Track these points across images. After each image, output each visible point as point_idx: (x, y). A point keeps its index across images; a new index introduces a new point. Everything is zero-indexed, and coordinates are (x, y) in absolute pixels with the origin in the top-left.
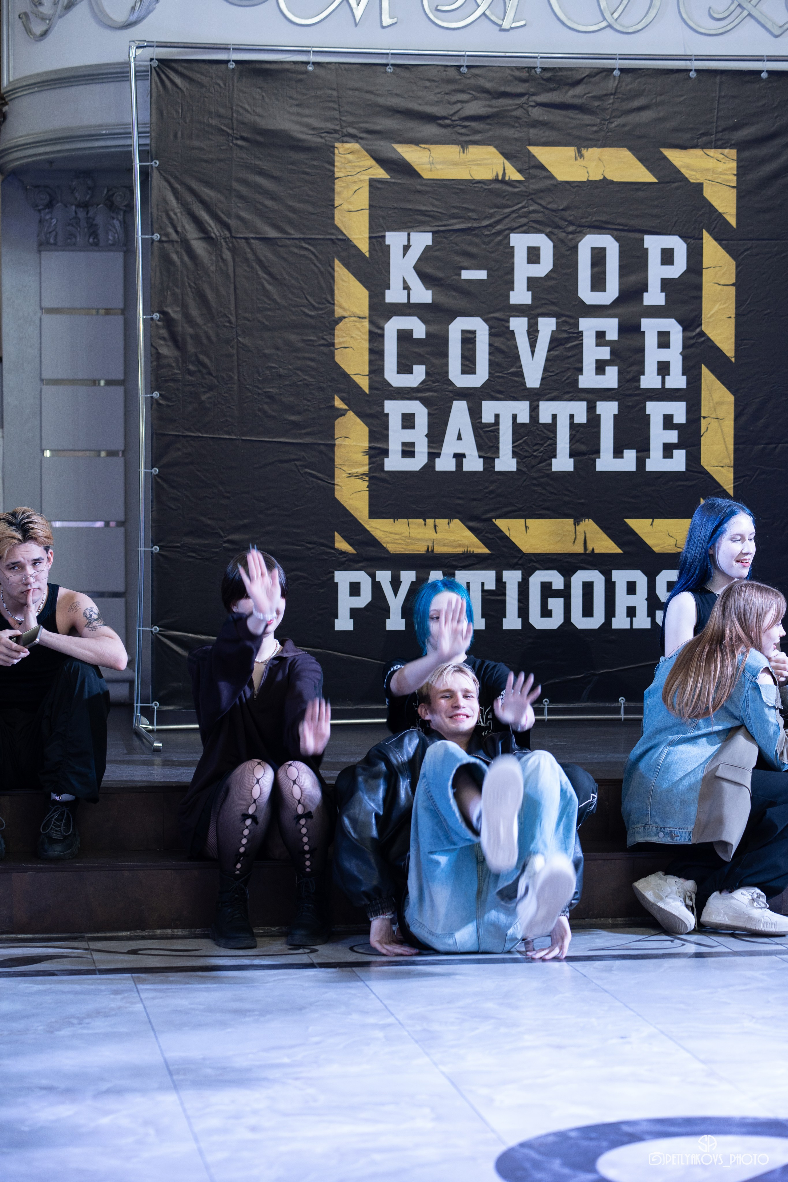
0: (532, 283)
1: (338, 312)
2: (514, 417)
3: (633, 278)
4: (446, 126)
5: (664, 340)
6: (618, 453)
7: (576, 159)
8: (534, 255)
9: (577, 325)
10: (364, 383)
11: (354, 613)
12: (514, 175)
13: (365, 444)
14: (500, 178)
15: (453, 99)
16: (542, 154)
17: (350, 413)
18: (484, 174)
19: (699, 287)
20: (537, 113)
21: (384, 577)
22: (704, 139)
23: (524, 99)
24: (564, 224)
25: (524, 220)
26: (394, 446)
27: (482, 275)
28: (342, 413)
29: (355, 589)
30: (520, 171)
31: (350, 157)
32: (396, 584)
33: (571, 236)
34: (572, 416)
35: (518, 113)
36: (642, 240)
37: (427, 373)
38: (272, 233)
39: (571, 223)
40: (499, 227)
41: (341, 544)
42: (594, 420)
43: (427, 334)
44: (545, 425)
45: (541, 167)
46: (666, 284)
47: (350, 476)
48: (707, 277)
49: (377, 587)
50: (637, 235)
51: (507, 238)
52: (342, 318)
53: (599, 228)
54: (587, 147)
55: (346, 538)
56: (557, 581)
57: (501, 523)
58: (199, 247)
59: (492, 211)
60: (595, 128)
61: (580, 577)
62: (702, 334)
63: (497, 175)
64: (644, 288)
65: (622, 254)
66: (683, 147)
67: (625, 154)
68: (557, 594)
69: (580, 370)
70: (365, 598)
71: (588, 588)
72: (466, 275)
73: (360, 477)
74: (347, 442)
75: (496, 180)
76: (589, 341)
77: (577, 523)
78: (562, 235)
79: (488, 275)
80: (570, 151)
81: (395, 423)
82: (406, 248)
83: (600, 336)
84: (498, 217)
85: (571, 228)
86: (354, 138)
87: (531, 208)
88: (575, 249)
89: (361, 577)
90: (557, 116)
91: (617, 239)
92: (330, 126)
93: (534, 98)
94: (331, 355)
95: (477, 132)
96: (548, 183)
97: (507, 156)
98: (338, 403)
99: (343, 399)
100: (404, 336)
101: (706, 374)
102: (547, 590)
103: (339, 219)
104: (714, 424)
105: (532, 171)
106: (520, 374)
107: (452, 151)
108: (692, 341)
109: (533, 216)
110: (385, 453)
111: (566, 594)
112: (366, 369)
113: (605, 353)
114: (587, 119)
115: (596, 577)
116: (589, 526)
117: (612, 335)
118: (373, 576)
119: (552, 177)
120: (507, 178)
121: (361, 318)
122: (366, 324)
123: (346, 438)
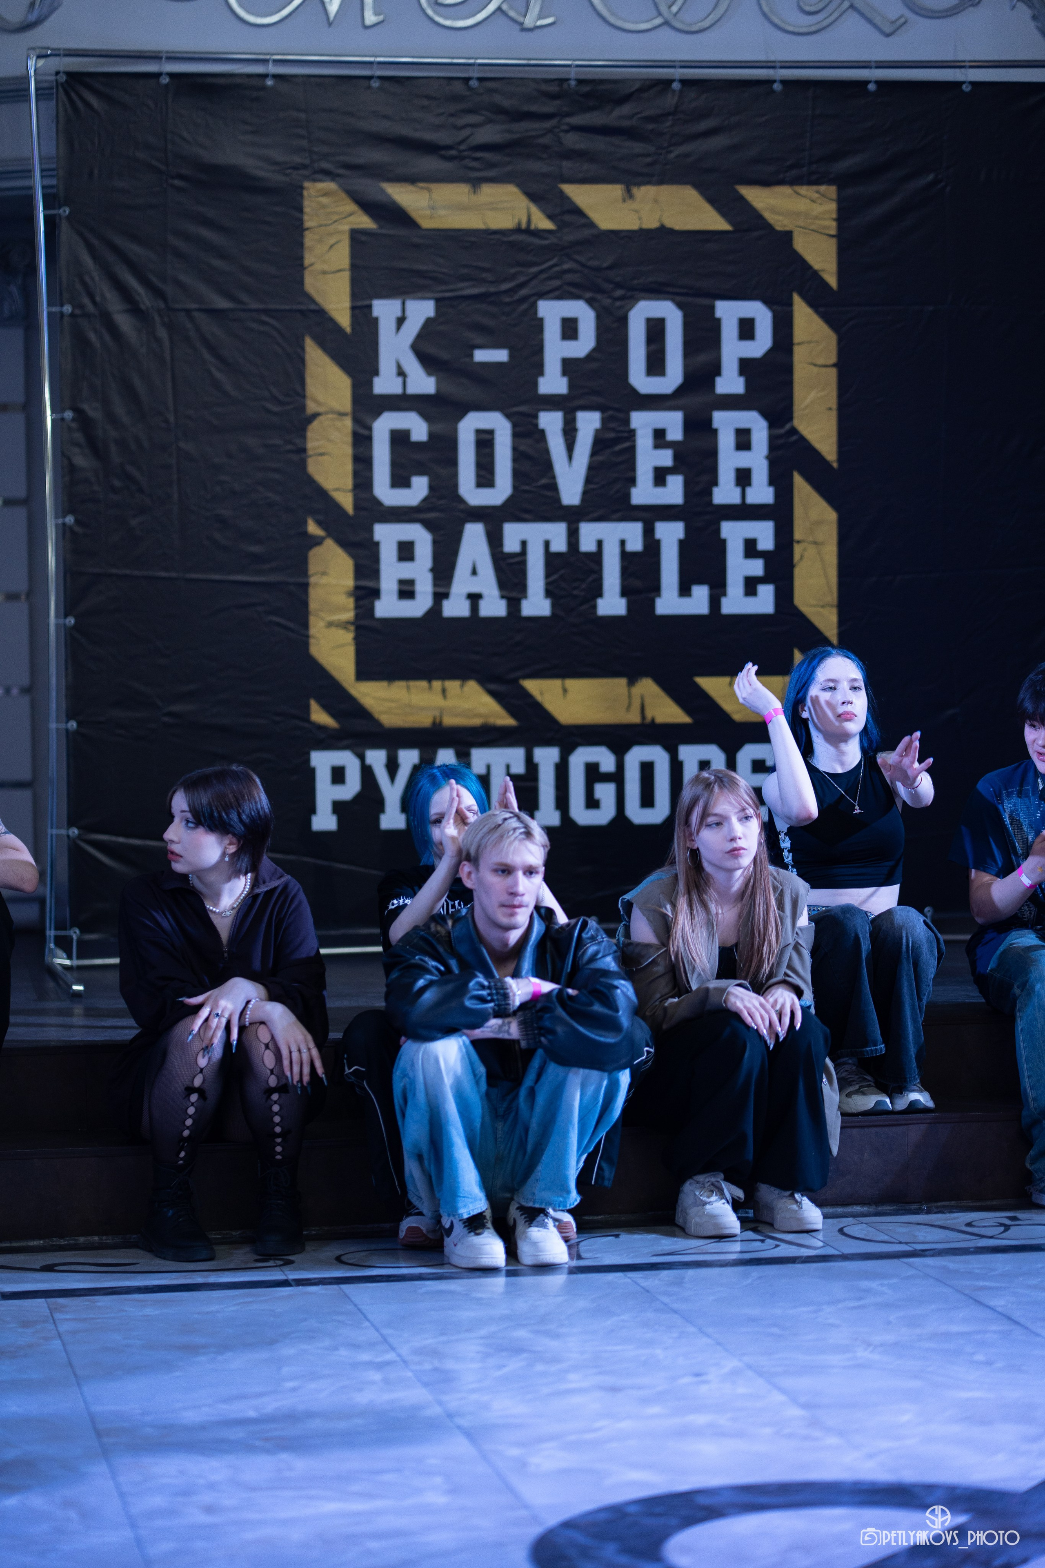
0: (569, 366)
1: (311, 407)
2: (547, 544)
3: (702, 358)
4: (451, 158)
5: (743, 440)
6: (685, 590)
7: (624, 200)
8: (570, 329)
9: (627, 421)
10: (346, 501)
11: (338, 807)
12: (543, 223)
13: (349, 582)
14: (524, 226)
15: (461, 122)
16: (579, 194)
17: (329, 543)
18: (502, 221)
19: (788, 369)
20: (571, 140)
22: (794, 173)
23: (554, 122)
24: (609, 287)
25: (556, 283)
26: (388, 584)
27: (501, 355)
28: (317, 542)
29: (338, 775)
30: (550, 217)
31: (324, 200)
32: (392, 767)
33: (618, 304)
34: (623, 543)
35: (547, 140)
36: (712, 308)
37: (431, 488)
38: (223, 304)
39: (619, 286)
40: (523, 292)
41: (320, 716)
42: (652, 546)
43: (431, 435)
44: (588, 555)
45: (578, 212)
46: (746, 366)
47: (330, 624)
48: (800, 355)
49: (367, 773)
50: (706, 301)
51: (534, 306)
52: (316, 415)
53: (656, 292)
54: (639, 184)
55: (327, 708)
56: (606, 760)
57: (532, 686)
58: (124, 322)
59: (513, 271)
60: (649, 160)
61: (636, 756)
62: (794, 431)
63: (519, 224)
64: (717, 370)
65: (688, 326)
66: (765, 182)
67: (689, 194)
68: (606, 778)
69: (632, 481)
70: (352, 788)
71: (647, 769)
72: (481, 356)
73: (344, 625)
74: (324, 580)
75: (518, 230)
76: (644, 442)
77: (631, 682)
78: (607, 302)
79: (511, 356)
80: (616, 190)
81: (388, 554)
82: (401, 321)
83: (659, 435)
84: (522, 279)
85: (619, 293)
86: (329, 175)
87: (566, 266)
88: (623, 321)
89: (346, 759)
90: (599, 144)
91: (680, 306)
92: (297, 159)
93: (569, 120)
94: (302, 465)
95: (492, 165)
96: (587, 232)
97: (533, 197)
98: (313, 528)
99: (319, 523)
100: (399, 438)
101: (801, 486)
102: (593, 774)
103: (311, 284)
104: (811, 550)
105: (568, 218)
106: (553, 487)
107: (459, 192)
108: (781, 441)
109: (569, 277)
110: (376, 593)
111: (617, 778)
112: (349, 483)
113: (666, 458)
114: (638, 147)
115: (657, 755)
116: (647, 687)
117: (675, 433)
118: (362, 757)
119: (592, 225)
120: (533, 227)
121: (342, 414)
122: (348, 423)
123: (324, 574)
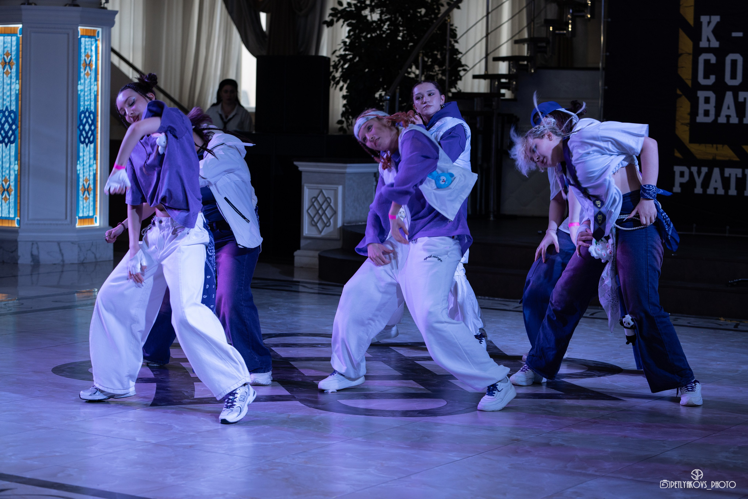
1: (680, 51)
10: (689, 83)
11: (682, 185)
13: (689, 110)
17: (683, 97)
21: (694, 169)
26: (701, 111)
27: (740, 34)
28: (680, 96)
29: (682, 174)
32: (699, 173)
37: (716, 79)
41: (677, 154)
43: (717, 61)
47: (682, 124)
49: (691, 174)
52: (681, 54)
55: (680, 152)
57: (745, 147)
70: (686, 179)
72: (734, 34)
73: (686, 124)
74: (681, 109)
79: (743, 35)
81: (701, 101)
82: (709, 23)
89: (685, 169)
94: (676, 71)
98: (679, 92)
99: (680, 90)
100: (707, 62)
103: (682, 10)
110: (697, 114)
112: (690, 77)
118: (689, 169)
121: (689, 54)
122: (691, 57)
123: (681, 107)
